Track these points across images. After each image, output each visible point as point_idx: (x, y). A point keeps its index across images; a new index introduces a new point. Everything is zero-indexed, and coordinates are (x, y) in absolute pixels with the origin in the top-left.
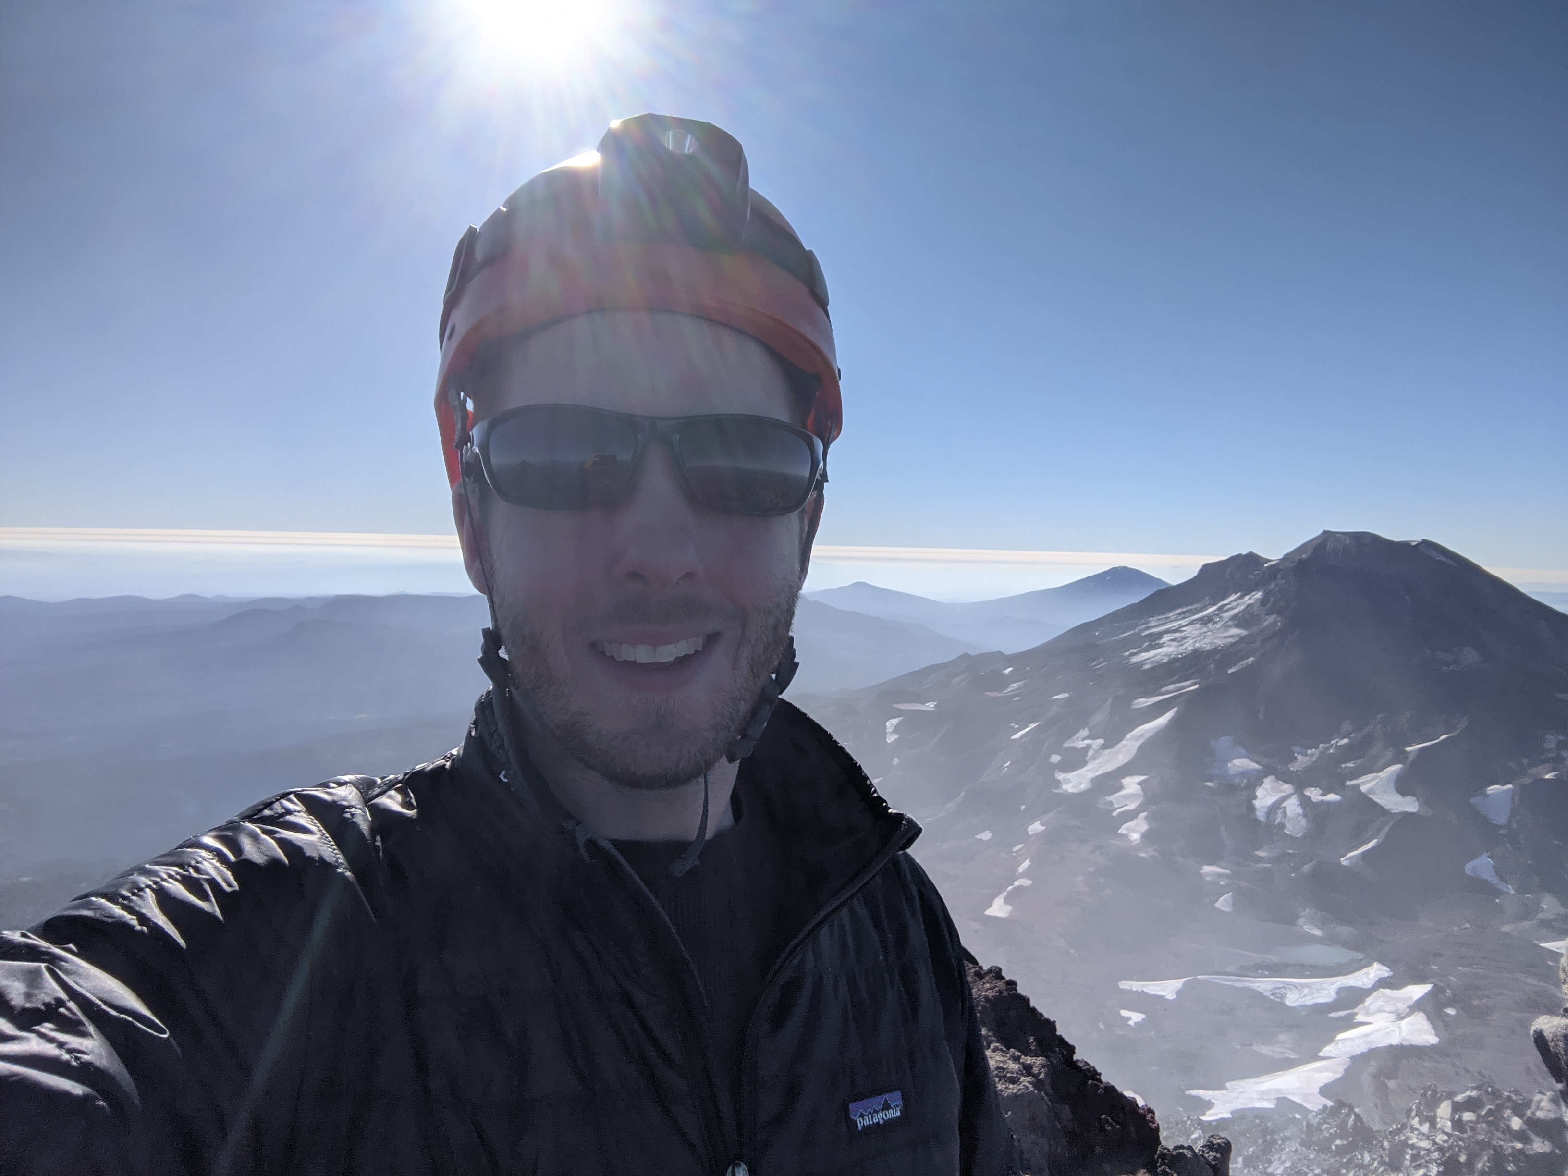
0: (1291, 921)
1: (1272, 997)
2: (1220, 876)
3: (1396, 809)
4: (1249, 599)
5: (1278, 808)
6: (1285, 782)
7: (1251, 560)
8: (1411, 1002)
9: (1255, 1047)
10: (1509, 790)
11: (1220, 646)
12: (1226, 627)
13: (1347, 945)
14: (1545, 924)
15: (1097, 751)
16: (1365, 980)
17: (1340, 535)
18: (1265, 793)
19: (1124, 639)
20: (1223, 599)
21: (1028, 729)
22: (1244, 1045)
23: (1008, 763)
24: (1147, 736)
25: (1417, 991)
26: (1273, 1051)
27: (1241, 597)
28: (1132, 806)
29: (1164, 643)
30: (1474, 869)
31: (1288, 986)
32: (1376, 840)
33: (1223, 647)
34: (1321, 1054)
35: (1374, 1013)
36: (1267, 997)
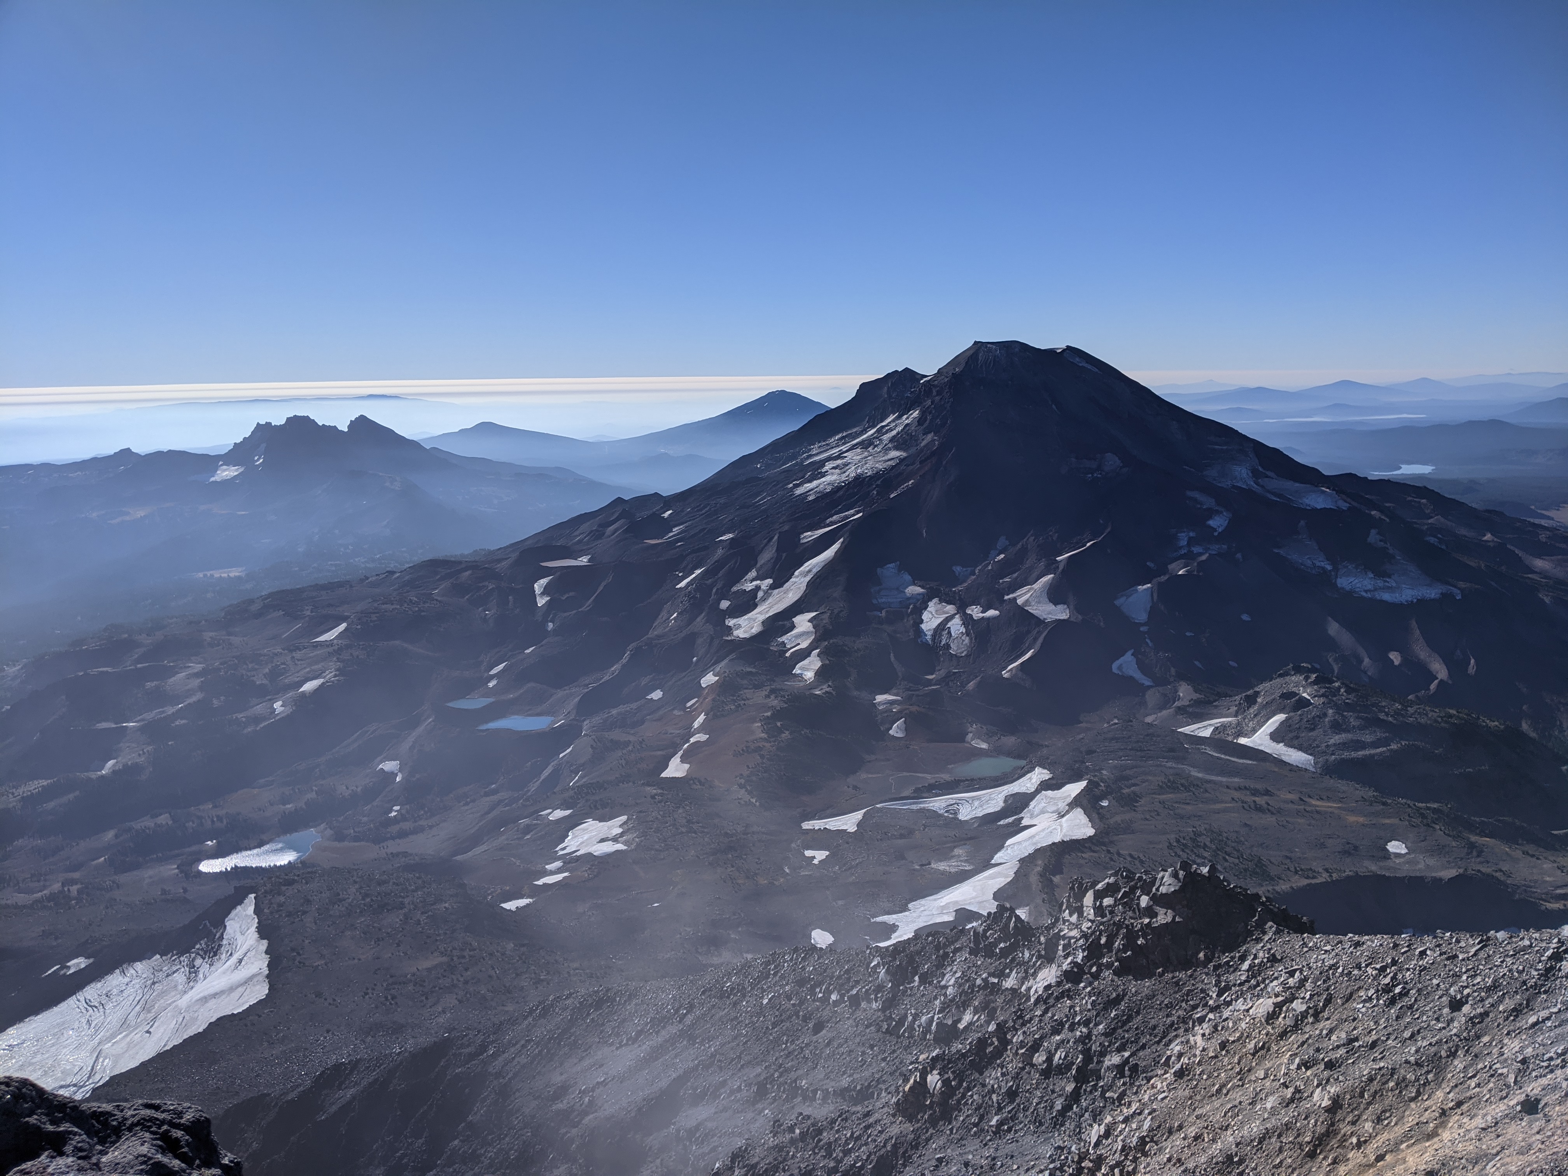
0: (961, 737)
1: (946, 814)
2: (892, 703)
3: (1050, 618)
4: (907, 418)
5: (943, 630)
6: (949, 603)
7: (906, 377)
8: (1069, 800)
9: (933, 866)
10: (1148, 588)
11: (881, 470)
12: (886, 450)
13: (1010, 754)
14: (1181, 710)
15: (766, 592)
16: (1028, 785)
17: (991, 346)
18: (930, 616)
19: (785, 471)
20: (882, 422)
21: (694, 576)
22: (922, 865)
23: (675, 615)
24: (815, 571)
25: (1074, 789)
26: (950, 866)
27: (899, 417)
28: (804, 645)
29: (827, 471)
30: (1120, 668)
31: (960, 802)
32: (1032, 650)
33: (884, 471)
34: (993, 862)
35: (1038, 815)
36: (941, 815)
